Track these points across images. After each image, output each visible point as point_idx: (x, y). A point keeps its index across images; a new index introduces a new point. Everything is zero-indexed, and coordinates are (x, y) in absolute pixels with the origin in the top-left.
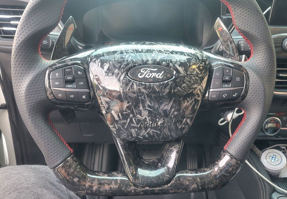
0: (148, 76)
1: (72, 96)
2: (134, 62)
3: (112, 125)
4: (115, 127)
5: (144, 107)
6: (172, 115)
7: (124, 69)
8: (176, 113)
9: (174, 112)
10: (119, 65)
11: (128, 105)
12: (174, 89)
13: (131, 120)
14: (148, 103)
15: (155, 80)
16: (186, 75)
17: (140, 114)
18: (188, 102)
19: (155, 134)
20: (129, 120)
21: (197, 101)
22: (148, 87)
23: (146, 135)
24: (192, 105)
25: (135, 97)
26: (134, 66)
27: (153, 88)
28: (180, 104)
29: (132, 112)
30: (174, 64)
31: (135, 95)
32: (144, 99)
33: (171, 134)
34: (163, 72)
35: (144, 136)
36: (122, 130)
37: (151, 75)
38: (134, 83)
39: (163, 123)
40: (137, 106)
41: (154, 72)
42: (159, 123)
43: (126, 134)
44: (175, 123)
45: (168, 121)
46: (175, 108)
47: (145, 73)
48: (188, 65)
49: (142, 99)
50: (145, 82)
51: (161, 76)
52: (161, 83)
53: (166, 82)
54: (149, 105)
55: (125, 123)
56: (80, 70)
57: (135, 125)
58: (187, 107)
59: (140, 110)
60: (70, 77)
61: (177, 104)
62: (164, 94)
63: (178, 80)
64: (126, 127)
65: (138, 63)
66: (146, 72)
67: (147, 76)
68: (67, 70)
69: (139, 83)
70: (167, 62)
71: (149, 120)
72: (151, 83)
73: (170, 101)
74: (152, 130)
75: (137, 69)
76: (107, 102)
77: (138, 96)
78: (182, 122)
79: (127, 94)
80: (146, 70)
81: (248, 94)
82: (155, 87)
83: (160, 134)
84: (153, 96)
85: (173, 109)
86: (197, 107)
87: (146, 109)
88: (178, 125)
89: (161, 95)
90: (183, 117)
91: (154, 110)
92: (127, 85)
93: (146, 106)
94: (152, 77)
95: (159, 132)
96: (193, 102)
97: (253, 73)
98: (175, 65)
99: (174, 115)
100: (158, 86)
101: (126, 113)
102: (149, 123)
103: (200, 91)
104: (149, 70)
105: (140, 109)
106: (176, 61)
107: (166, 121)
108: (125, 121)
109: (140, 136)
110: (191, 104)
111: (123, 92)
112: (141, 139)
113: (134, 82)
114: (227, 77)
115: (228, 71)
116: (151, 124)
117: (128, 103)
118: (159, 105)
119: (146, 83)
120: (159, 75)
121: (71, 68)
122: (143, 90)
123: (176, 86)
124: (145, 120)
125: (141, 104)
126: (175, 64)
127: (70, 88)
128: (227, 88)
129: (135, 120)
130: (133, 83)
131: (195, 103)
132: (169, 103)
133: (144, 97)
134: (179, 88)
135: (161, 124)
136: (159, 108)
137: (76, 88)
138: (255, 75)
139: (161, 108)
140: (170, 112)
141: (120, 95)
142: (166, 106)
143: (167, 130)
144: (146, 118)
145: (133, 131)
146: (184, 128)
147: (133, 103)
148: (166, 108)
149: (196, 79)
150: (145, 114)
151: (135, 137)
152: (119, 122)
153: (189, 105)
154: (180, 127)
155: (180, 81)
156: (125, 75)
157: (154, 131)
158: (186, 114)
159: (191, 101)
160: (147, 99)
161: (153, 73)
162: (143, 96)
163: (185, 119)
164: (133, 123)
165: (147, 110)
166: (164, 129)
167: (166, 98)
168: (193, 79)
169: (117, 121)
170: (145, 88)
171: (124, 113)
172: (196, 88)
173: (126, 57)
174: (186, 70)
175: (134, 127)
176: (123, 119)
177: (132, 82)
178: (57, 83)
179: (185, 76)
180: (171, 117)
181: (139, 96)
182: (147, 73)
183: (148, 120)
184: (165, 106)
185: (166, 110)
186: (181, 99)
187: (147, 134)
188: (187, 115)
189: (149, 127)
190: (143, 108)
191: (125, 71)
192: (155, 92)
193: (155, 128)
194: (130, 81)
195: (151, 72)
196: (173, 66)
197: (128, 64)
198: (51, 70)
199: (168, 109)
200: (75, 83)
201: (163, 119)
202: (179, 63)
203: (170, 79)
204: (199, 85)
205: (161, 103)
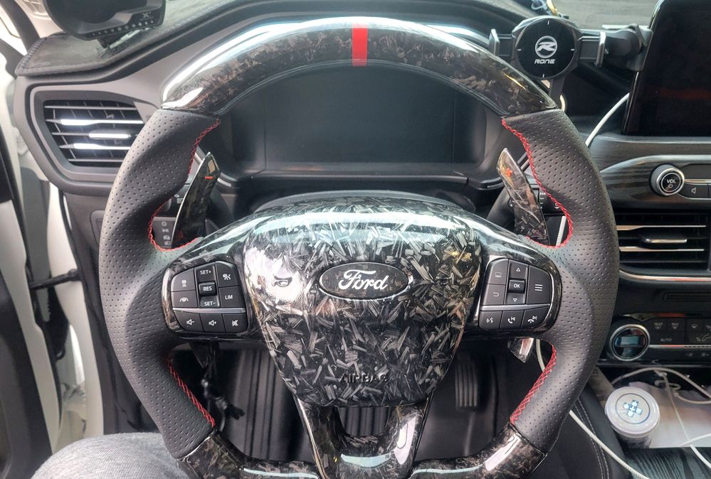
0: (358, 285)
1: (212, 323)
2: (331, 256)
3: (288, 378)
4: (293, 382)
5: (349, 344)
6: (405, 359)
7: (311, 271)
8: (412, 356)
9: (408, 354)
10: (302, 262)
11: (318, 341)
12: (409, 310)
13: (325, 368)
14: (358, 337)
15: (371, 293)
16: (432, 282)
17: (343, 359)
18: (436, 335)
19: (371, 394)
20: (320, 369)
21: (454, 332)
22: (358, 309)
23: (355, 397)
24: (445, 339)
25: (333, 326)
26: (331, 266)
27: (367, 311)
28: (420, 339)
29: (327, 355)
30: (409, 260)
31: (332, 324)
32: (350, 331)
33: (403, 395)
34: (387, 277)
35: (350, 399)
36: (308, 388)
37: (363, 283)
38: (330, 300)
39: (387, 375)
40: (336, 344)
41: (370, 277)
42: (380, 375)
43: (317, 394)
44: (411, 376)
45: (397, 372)
46: (411, 346)
47: (353, 280)
48: (437, 260)
49: (346, 331)
50: (351, 298)
51: (383, 286)
52: (384, 300)
53: (394, 296)
54: (359, 341)
55: (313, 375)
56: (227, 270)
57: (333, 379)
58: (434, 345)
59: (341, 351)
60: (209, 285)
61: (415, 339)
62: (389, 321)
63: (416, 294)
64: (314, 382)
65: (339, 259)
66: (355, 277)
67: (355, 286)
68: (203, 273)
69: (340, 300)
70: (396, 256)
71: (360, 369)
72: (364, 300)
73: (402, 332)
74: (366, 388)
75: (337, 272)
76: (278, 335)
77: (338, 325)
78: (424, 373)
79: (316, 321)
80: (354, 274)
81: (559, 318)
82: (371, 308)
83: (382, 396)
84: (367, 324)
85: (407, 349)
86: (456, 344)
87: (353, 349)
88: (416, 379)
89: (382, 322)
90: (427, 364)
91: (370, 350)
92: (316, 303)
93: (354, 343)
94: (365, 288)
95: (380, 392)
96: (446, 334)
97: (570, 275)
98: (412, 262)
99: (409, 359)
100: (377, 307)
101: (315, 355)
102: (360, 375)
103: (462, 311)
104: (361, 273)
105: (342, 348)
106: (414, 254)
107: (393, 370)
108: (314, 371)
109: (342, 398)
110: (442, 338)
111: (310, 317)
112: (344, 403)
113: (330, 297)
114: (517, 283)
115: (518, 270)
116: (364, 376)
117: (319, 337)
118: (378, 341)
119: (354, 300)
120: (379, 283)
121: (210, 268)
122: (348, 315)
123: (413, 305)
124: (352, 369)
125: (343, 339)
126: (412, 259)
127: (208, 308)
128: (517, 305)
129: (333, 368)
130: (328, 300)
131: (451, 336)
132: (399, 337)
133: (351, 327)
134: (418, 308)
135: (382, 376)
136: (380, 346)
137: (220, 307)
138: (574, 281)
139: (384, 346)
140: (401, 354)
141: (303, 323)
142: (394, 343)
143: (395, 387)
144: (353, 366)
145: (328, 388)
146: (428, 384)
147: (327, 337)
148: (392, 346)
149: (453, 290)
150: (352, 359)
151: (332, 399)
152: (302, 373)
153: (438, 340)
154: (420, 383)
155: (421, 296)
156: (313, 285)
157: (370, 389)
158: (433, 357)
159: (443, 333)
160: (355, 331)
161: (368, 280)
162: (348, 325)
163: (430, 368)
164: (329, 375)
165: (356, 350)
166: (389, 386)
167: (392, 328)
168: (447, 291)
169: (298, 372)
170: (350, 311)
171: (312, 355)
172: (454, 306)
173: (316, 246)
174: (433, 272)
175: (331, 383)
176: (310, 367)
177: (326, 299)
178: (184, 300)
179: (431, 285)
180: (403, 364)
181: (341, 325)
182: (356, 280)
183: (357, 369)
184: (390, 342)
185: (392, 351)
186: (423, 329)
187: (356, 394)
188: (435, 358)
189: (360, 382)
190: (348, 346)
191: (314, 275)
192: (370, 317)
193: (372, 384)
194: (322, 296)
195: (364, 277)
196: (408, 264)
197: (319, 262)
198: (174, 273)
199: (396, 349)
200: (217, 297)
201: (388, 368)
202: (420, 257)
203: (400, 291)
204: (459, 301)
205: (383, 338)
